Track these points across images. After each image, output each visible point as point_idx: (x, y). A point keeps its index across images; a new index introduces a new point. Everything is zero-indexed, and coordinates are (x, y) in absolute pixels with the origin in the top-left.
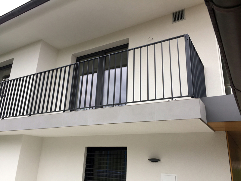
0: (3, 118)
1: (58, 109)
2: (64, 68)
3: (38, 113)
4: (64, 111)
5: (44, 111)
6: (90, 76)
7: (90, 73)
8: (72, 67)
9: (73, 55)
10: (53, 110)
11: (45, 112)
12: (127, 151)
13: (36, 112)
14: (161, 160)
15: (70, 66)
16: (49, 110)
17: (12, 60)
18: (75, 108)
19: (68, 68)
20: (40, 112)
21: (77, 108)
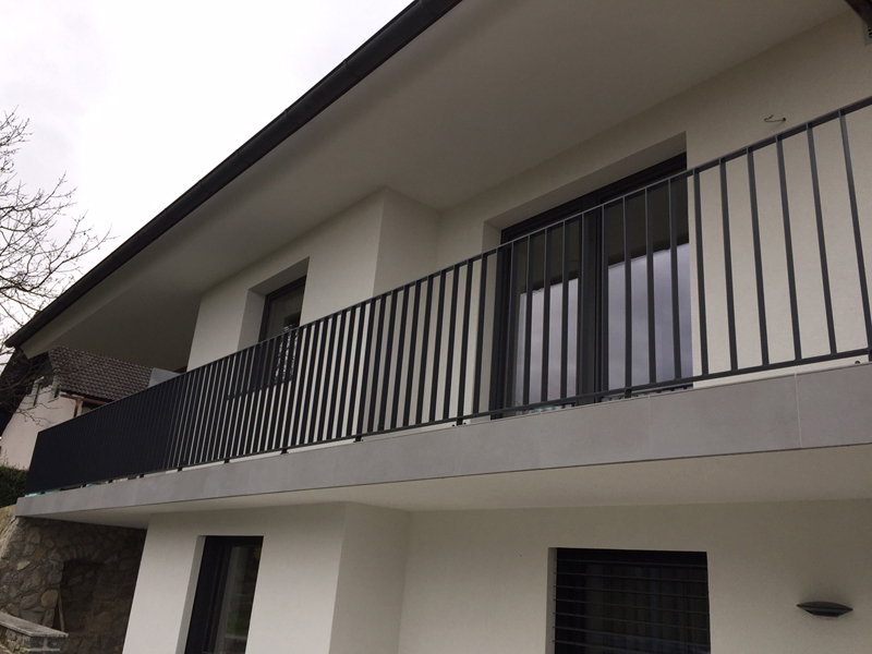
0: (284, 451)
1: (439, 416)
2: (466, 266)
3: (381, 429)
4: (460, 420)
5: (400, 423)
6: (556, 291)
7: (555, 282)
8: (492, 260)
9: (487, 223)
10: (425, 418)
11: (401, 425)
12: (706, 569)
13: (375, 429)
14: (855, 610)
15: (485, 257)
16: (412, 421)
17: (305, 264)
18: (509, 404)
19: (477, 265)
20: (387, 426)
21: (517, 405)
